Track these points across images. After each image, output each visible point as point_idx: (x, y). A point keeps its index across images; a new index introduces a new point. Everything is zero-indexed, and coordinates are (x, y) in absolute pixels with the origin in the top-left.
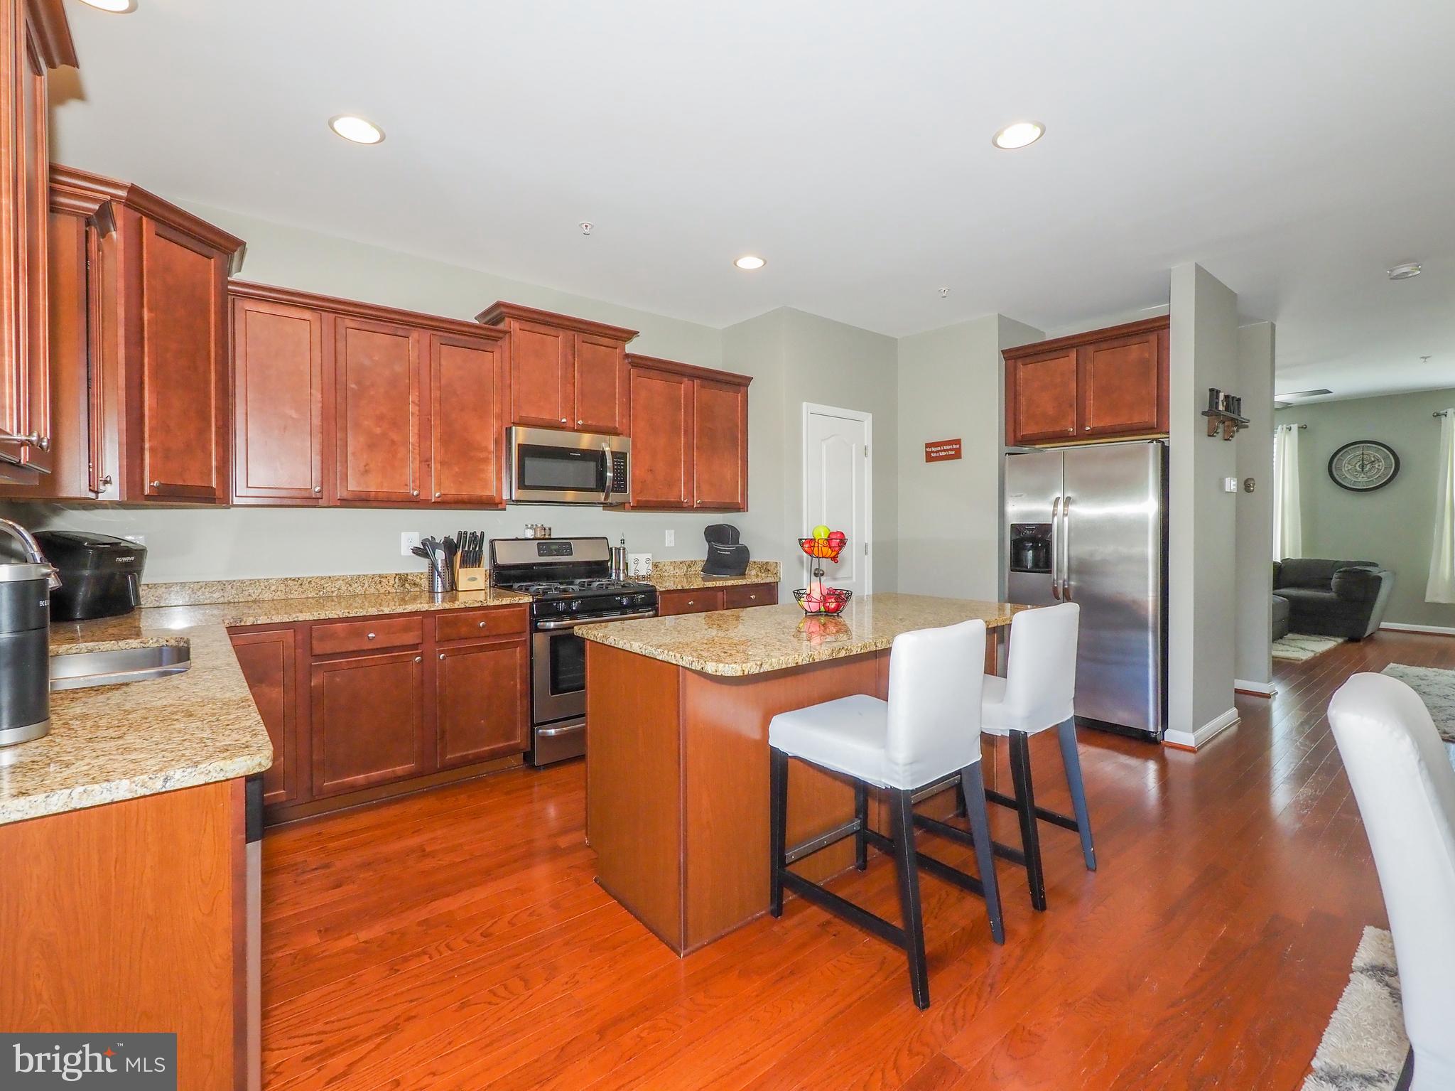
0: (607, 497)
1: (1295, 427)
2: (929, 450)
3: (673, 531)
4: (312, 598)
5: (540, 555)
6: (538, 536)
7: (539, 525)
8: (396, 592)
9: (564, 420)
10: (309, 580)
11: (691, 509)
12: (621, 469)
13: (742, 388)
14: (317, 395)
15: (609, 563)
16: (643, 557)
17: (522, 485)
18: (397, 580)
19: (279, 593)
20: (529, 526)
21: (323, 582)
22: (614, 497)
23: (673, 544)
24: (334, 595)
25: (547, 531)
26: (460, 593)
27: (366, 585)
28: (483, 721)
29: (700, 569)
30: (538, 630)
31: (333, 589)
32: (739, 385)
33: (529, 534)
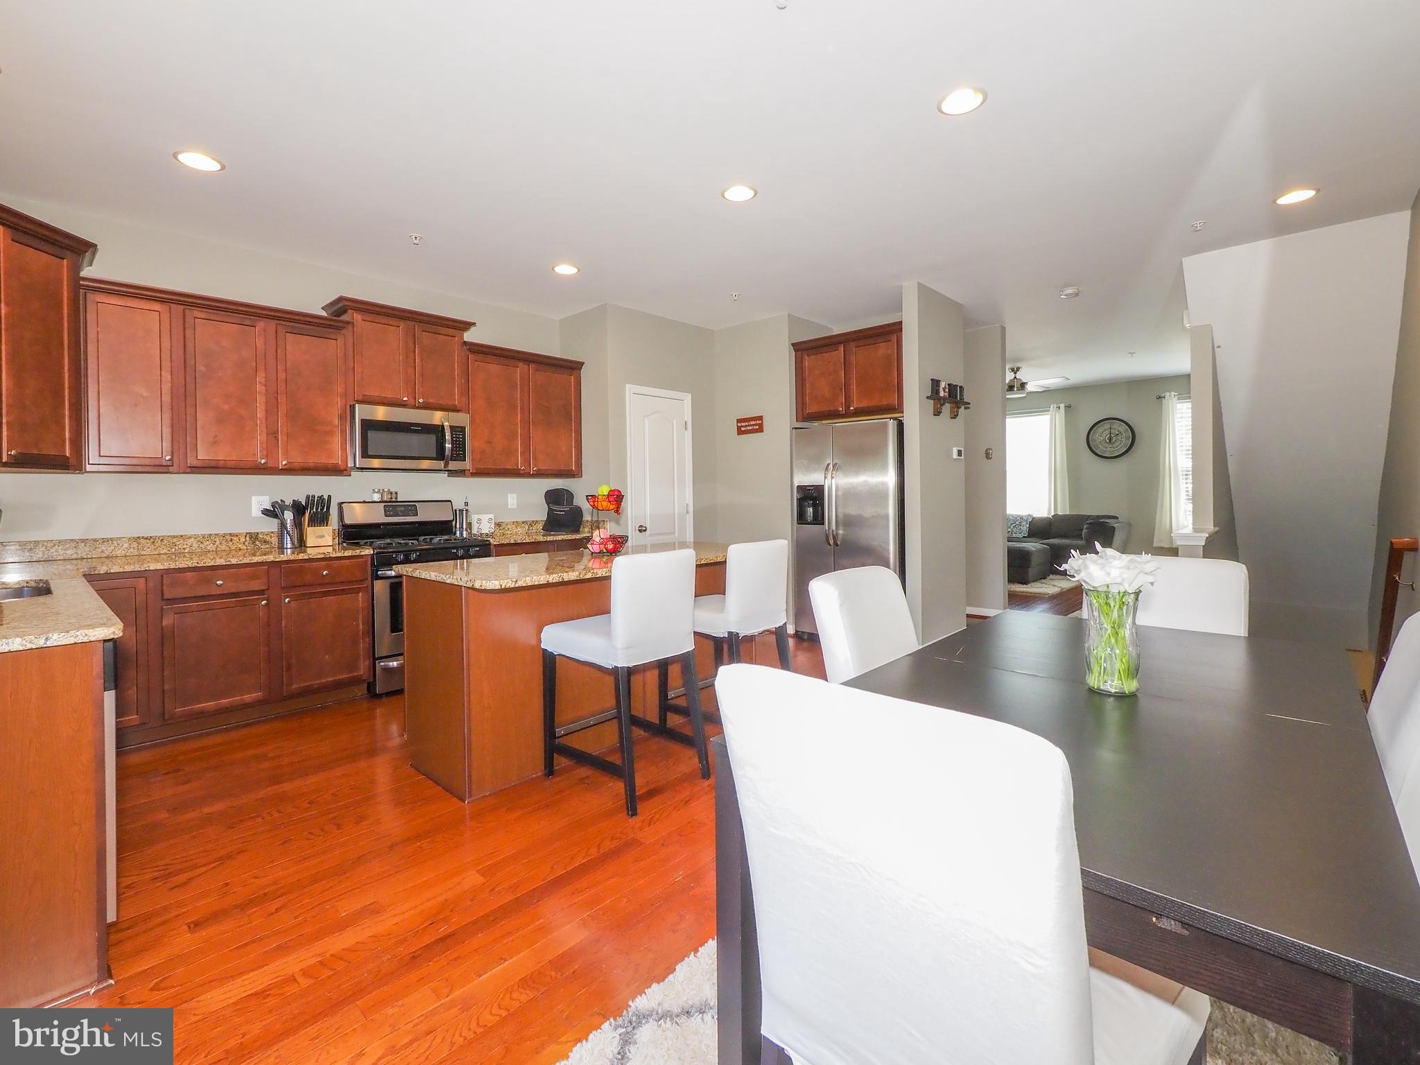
0: (446, 465)
1: (1062, 406)
2: (739, 425)
3: (515, 495)
4: (165, 554)
5: (386, 516)
6: (385, 499)
7: (386, 490)
8: (247, 549)
9: (405, 399)
10: (161, 538)
11: (527, 475)
12: (460, 441)
13: (575, 372)
14: (167, 376)
15: (454, 523)
16: (485, 518)
17: (365, 455)
18: (248, 538)
19: (132, 550)
20: (376, 490)
21: (175, 540)
22: (453, 465)
23: (515, 506)
24: (186, 551)
25: (394, 495)
26: (308, 549)
27: (218, 543)
28: (327, 657)
29: (541, 528)
30: (378, 578)
31: (185, 546)
32: (573, 369)
33: (376, 497)
